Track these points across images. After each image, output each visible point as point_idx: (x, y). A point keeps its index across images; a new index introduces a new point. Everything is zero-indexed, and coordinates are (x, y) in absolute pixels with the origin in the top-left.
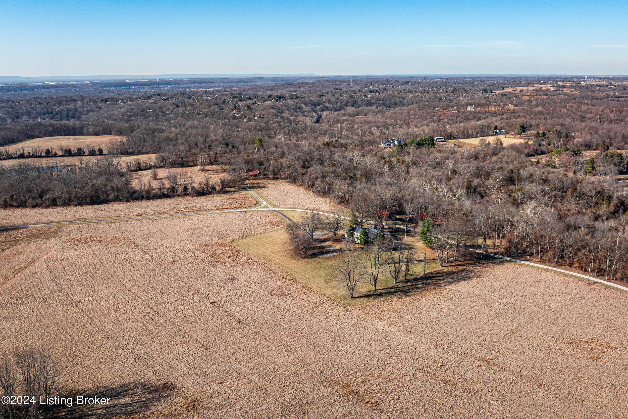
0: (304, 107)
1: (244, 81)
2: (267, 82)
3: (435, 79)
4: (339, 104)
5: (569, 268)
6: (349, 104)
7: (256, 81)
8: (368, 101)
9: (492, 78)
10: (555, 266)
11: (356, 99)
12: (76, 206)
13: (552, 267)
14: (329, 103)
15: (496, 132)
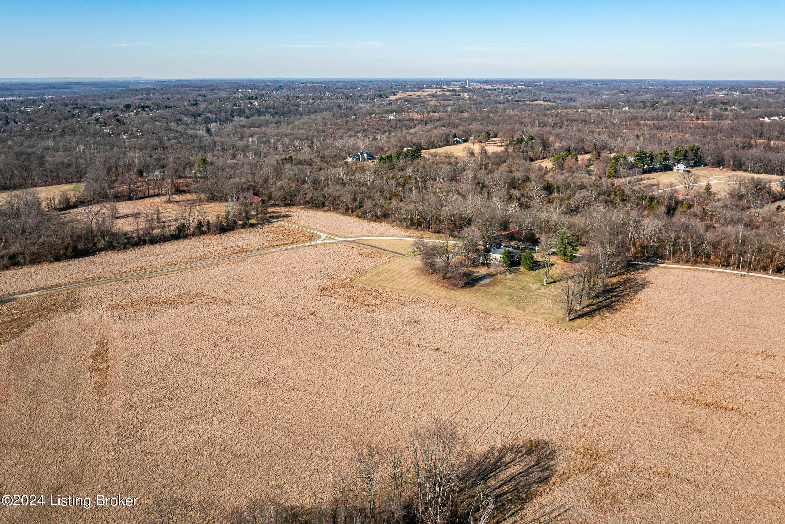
0: (185, 118)
1: (54, 88)
2: (88, 88)
3: (305, 83)
4: (223, 114)
5: (706, 265)
6: (235, 114)
7: (72, 86)
8: (257, 109)
9: (369, 82)
10: (692, 266)
11: (241, 107)
12: (51, 262)
13: (690, 266)
14: (211, 112)
15: (457, 141)
